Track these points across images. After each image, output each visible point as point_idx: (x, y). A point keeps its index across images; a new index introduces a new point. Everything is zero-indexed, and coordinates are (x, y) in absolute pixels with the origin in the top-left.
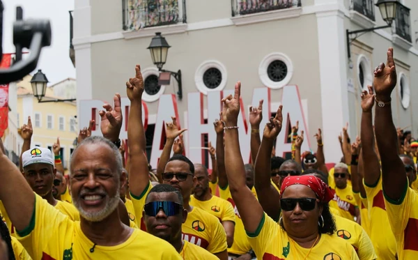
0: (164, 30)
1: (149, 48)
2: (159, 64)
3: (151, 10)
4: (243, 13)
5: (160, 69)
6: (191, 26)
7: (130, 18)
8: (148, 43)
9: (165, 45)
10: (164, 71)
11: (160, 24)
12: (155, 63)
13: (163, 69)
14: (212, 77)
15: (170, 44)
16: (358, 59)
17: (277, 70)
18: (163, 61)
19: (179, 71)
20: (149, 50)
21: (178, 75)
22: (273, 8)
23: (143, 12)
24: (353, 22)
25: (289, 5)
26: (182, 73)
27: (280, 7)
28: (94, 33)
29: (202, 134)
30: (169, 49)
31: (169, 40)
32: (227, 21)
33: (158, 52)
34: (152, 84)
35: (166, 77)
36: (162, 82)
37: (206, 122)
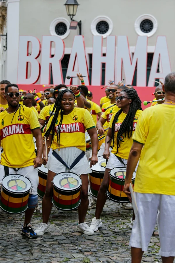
1: (65, 5)
2: (71, 16)
5: (71, 19)
9: (76, 4)
10: (73, 20)
12: (69, 15)
13: (73, 19)
14: (102, 27)
15: (79, 3)
17: (146, 26)
18: (74, 14)
19: (80, 21)
20: (65, 6)
21: (80, 24)
26: (82, 23)
29: (102, 63)
30: (79, 6)
33: (71, 8)
34: (61, 28)
35: (75, 24)
36: (71, 28)
37: (104, 55)
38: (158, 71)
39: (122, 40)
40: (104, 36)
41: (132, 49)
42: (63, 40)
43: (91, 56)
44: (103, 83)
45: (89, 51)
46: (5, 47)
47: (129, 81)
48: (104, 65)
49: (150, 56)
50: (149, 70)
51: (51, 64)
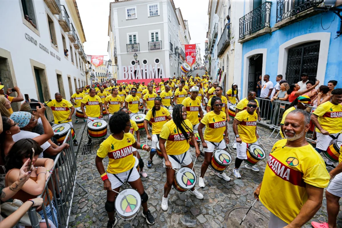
0: (136, 52)
2: (136, 59)
3: (133, 48)
4: (151, 50)
6: (141, 52)
7: (128, 50)
8: (133, 55)
9: (137, 56)
11: (135, 51)
14: (145, 62)
16: (171, 59)
17: (157, 61)
21: (138, 61)
22: (156, 49)
23: (131, 49)
24: (170, 52)
25: (160, 49)
27: (158, 49)
28: (121, 52)
31: (138, 55)
32: (148, 51)
33: (136, 57)
34: (133, 63)
35: (137, 62)
36: (136, 63)
37: (146, 70)
38: (161, 74)
39: (151, 65)
40: (146, 64)
41: (154, 68)
42: (134, 66)
43: (142, 70)
44: (146, 78)
45: (142, 69)
46: (118, 69)
47: (153, 77)
48: (146, 73)
49: (159, 70)
50: (158, 74)
51: (131, 74)
